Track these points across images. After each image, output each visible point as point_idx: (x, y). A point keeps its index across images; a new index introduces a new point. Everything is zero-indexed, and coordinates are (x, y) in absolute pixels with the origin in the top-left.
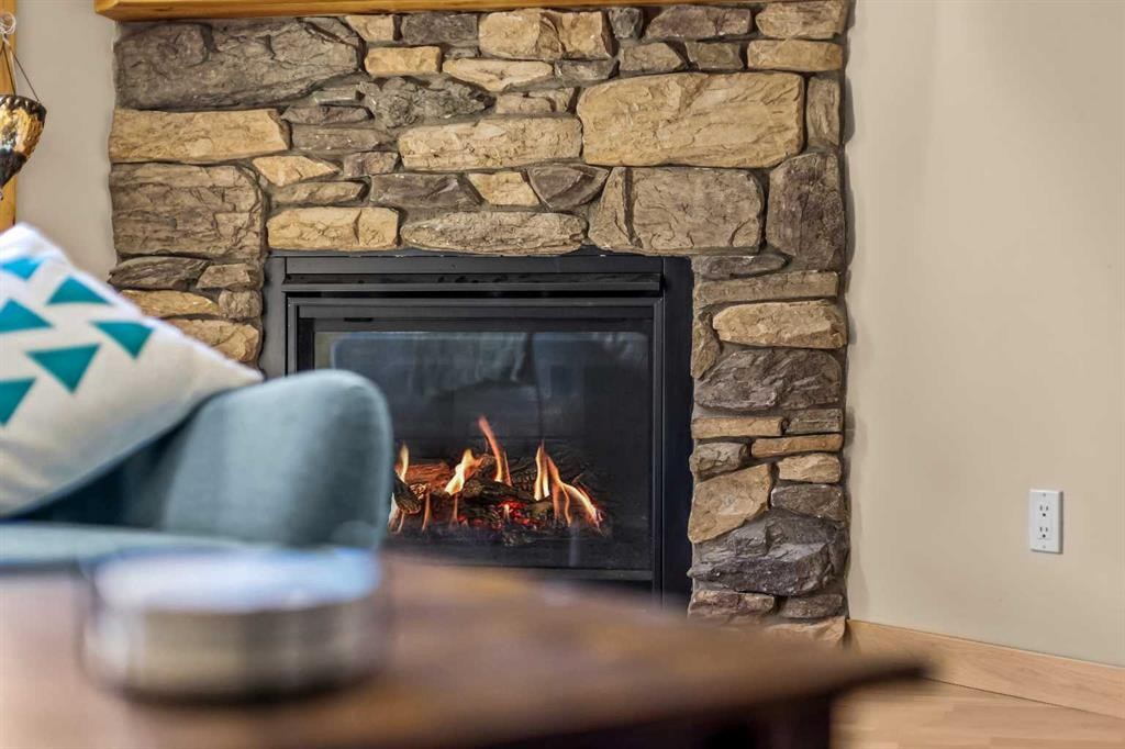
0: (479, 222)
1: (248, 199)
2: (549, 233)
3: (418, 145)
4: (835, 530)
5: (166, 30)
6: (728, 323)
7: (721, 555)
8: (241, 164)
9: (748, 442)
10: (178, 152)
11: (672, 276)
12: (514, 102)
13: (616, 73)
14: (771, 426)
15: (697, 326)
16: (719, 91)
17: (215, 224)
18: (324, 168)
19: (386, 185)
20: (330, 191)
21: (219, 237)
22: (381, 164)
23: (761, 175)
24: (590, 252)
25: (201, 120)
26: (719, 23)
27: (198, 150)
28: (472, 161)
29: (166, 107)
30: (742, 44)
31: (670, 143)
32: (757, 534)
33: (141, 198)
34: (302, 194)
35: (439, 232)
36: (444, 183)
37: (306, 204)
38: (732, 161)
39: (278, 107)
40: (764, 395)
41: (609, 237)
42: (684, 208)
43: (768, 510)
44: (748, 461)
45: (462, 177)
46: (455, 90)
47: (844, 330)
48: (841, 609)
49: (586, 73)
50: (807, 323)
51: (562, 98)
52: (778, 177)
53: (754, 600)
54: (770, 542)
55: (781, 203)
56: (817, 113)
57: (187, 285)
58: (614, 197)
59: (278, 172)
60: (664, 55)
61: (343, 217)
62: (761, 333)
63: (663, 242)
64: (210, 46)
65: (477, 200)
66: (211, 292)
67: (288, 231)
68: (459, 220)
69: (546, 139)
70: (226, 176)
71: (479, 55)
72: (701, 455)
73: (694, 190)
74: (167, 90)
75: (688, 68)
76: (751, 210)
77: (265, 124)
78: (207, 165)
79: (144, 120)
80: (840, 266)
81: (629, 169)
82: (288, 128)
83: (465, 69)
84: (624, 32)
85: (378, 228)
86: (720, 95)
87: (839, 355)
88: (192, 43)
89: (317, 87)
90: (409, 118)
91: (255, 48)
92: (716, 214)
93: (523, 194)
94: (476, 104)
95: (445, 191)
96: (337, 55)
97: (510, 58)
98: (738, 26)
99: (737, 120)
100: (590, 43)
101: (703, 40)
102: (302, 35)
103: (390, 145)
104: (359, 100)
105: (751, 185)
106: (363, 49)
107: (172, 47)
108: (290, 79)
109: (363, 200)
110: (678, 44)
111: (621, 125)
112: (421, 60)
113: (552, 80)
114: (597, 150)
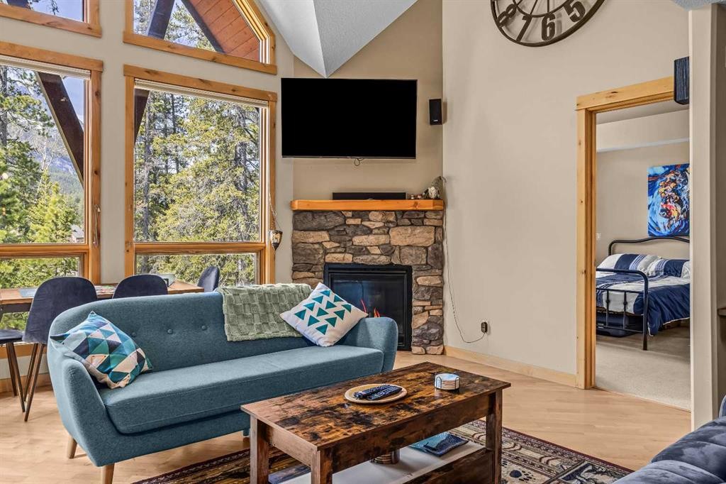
0: (370, 258)
1: (321, 252)
2: (384, 260)
3: (358, 240)
4: (441, 326)
5: (305, 213)
6: (420, 280)
7: (418, 331)
8: (320, 243)
9: (424, 307)
10: (307, 241)
11: (409, 269)
12: (376, 231)
13: (397, 226)
14: (428, 303)
15: (414, 281)
16: (418, 230)
17: (315, 257)
18: (337, 245)
19: (350, 249)
20: (339, 250)
21: (315, 260)
22: (349, 244)
23: (426, 248)
24: (392, 264)
25: (312, 233)
26: (418, 215)
27: (311, 240)
28: (368, 244)
29: (305, 230)
30: (422, 219)
31: (409, 241)
32: (426, 327)
33: (299, 251)
34: (333, 250)
35: (360, 259)
36: (362, 249)
37: (333, 253)
38: (421, 245)
39: (328, 230)
40: (427, 297)
41: (396, 262)
42: (411, 255)
43: (428, 322)
44: (424, 311)
45: (366, 247)
46: (365, 228)
47: (443, 282)
48: (442, 343)
49: (391, 225)
50: (436, 281)
51: (386, 230)
52: (430, 249)
53: (425, 341)
54: (428, 329)
55: (431, 255)
56: (438, 235)
57: (309, 271)
58: (397, 252)
59: (328, 245)
60: (407, 221)
61: (340, 256)
62: (427, 283)
63: (407, 262)
64: (313, 217)
65: (369, 253)
66: (314, 272)
67: (329, 258)
68: (365, 257)
69: (383, 239)
70: (317, 246)
71: (369, 220)
72: (414, 309)
73: (413, 252)
74: (304, 226)
75: (412, 225)
76: (424, 256)
77: (325, 236)
78: (312, 244)
79: (299, 233)
80: (442, 268)
81: (400, 247)
82: (330, 235)
83: (366, 223)
84: (399, 217)
85: (349, 258)
86: (418, 231)
87: (442, 288)
88: (310, 216)
89: (336, 227)
90: (355, 234)
91: (323, 218)
92: (418, 257)
93: (378, 251)
94: (369, 231)
95: (363, 250)
96: (340, 220)
97: (375, 222)
98: (422, 216)
99: (422, 236)
100: (392, 218)
101: (415, 218)
102: (333, 215)
103: (351, 240)
104: (345, 230)
105: (424, 250)
106: (345, 218)
107: (306, 217)
108: (331, 225)
109: (345, 252)
110: (410, 220)
111: (399, 237)
112: (358, 221)
113: (384, 227)
114: (393, 242)
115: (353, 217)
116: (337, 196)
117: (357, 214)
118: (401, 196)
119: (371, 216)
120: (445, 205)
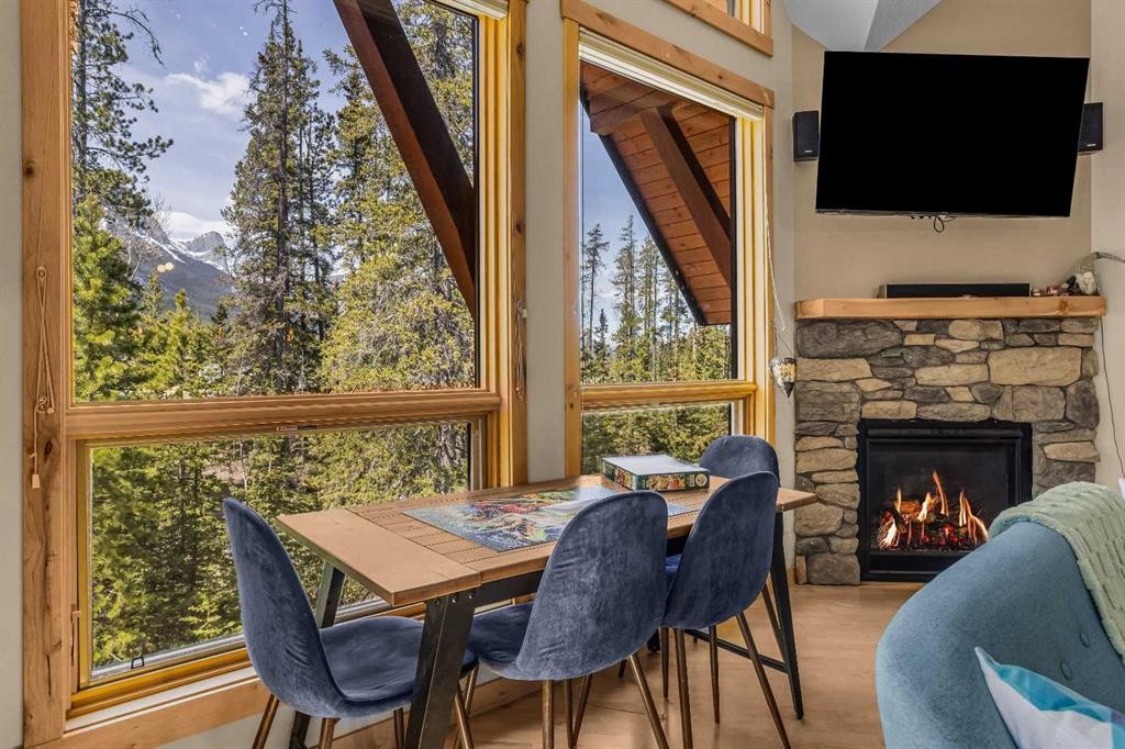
0: (952, 408)
1: (856, 398)
2: (980, 413)
3: (927, 376)
5: (821, 325)
6: (1052, 451)
8: (853, 382)
10: (827, 377)
11: (1027, 428)
12: (963, 358)
13: (1007, 347)
15: (1036, 451)
16: (1050, 355)
17: (843, 408)
18: (887, 384)
19: (914, 392)
20: (890, 394)
21: (844, 414)
22: (910, 384)
23: (1063, 389)
24: (992, 420)
25: (836, 363)
26: (1048, 326)
27: (836, 377)
28: (949, 382)
29: (822, 357)
30: (1056, 334)
31: (1033, 377)
33: (809, 397)
34: (879, 395)
35: (933, 412)
36: (938, 392)
37: (881, 400)
38: (1053, 383)
39: (866, 357)
41: (1001, 414)
42: (1035, 403)
45: (944, 388)
46: (944, 353)
47: (1099, 455)
49: (996, 346)
50: (1088, 452)
51: (982, 356)
52: (1072, 390)
55: (1073, 402)
56: (1086, 364)
57: (832, 434)
58: (1006, 398)
59: (868, 386)
60: (1026, 339)
61: (894, 406)
62: (1067, 456)
63: (1024, 417)
64: (839, 332)
65: (950, 400)
66: (842, 438)
67: (871, 411)
68: (942, 407)
69: (978, 373)
70: (846, 388)
71: (950, 337)
73: (1039, 396)
74: (822, 350)
75: (1036, 345)
76: (1060, 404)
77: (862, 366)
78: (839, 382)
79: (811, 362)
80: (1094, 428)
81: (1013, 386)
82: (873, 367)
83: (943, 343)
84: (1010, 330)
85: (909, 410)
86: (1050, 357)
87: (1094, 464)
88: (832, 330)
89: (885, 350)
90: (923, 364)
91: (859, 333)
92: (1048, 406)
93: (968, 397)
94: (949, 359)
95: (938, 395)
96: (894, 337)
97: (963, 338)
98: (1056, 328)
99: (1055, 367)
100: (997, 333)
101: (1041, 333)
102: (878, 329)
103: (913, 376)
104: (901, 357)
105: (1062, 393)
106: (904, 334)
107: (824, 332)
108: (876, 346)
109: (902, 398)
110: (1031, 335)
111: (1011, 368)
112: (928, 339)
113: (979, 349)
114: (997, 378)
115: (918, 331)
116: (895, 291)
117: (925, 325)
118: (1021, 290)
119: (953, 329)
120: (1104, 306)
